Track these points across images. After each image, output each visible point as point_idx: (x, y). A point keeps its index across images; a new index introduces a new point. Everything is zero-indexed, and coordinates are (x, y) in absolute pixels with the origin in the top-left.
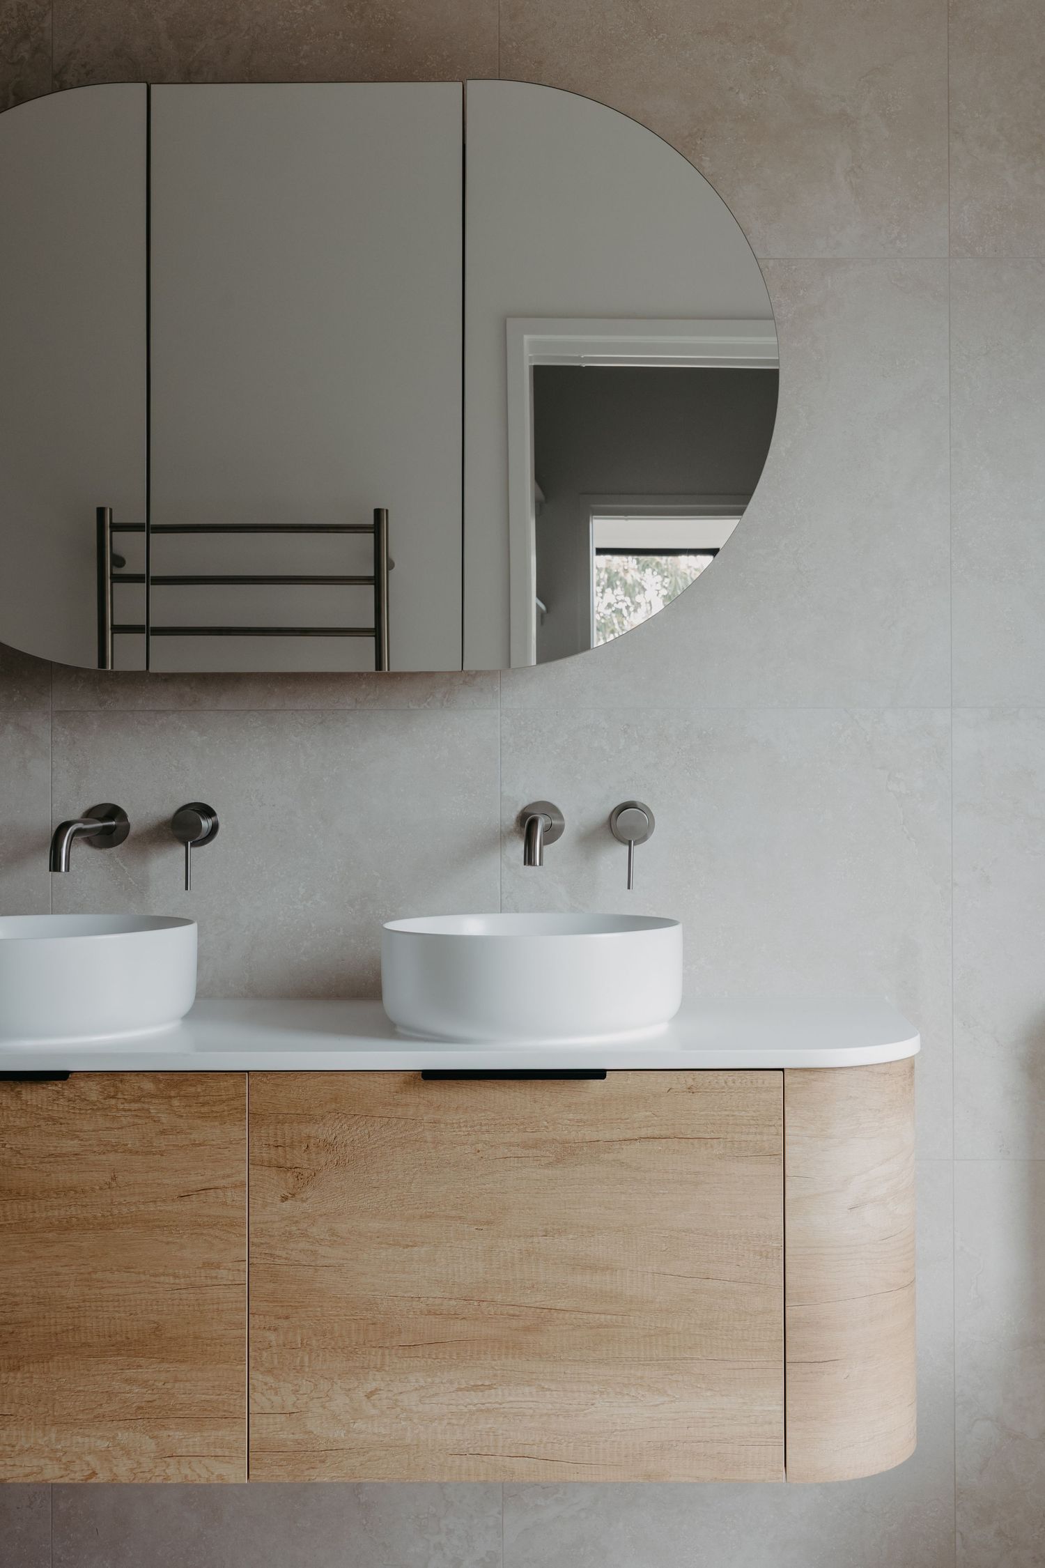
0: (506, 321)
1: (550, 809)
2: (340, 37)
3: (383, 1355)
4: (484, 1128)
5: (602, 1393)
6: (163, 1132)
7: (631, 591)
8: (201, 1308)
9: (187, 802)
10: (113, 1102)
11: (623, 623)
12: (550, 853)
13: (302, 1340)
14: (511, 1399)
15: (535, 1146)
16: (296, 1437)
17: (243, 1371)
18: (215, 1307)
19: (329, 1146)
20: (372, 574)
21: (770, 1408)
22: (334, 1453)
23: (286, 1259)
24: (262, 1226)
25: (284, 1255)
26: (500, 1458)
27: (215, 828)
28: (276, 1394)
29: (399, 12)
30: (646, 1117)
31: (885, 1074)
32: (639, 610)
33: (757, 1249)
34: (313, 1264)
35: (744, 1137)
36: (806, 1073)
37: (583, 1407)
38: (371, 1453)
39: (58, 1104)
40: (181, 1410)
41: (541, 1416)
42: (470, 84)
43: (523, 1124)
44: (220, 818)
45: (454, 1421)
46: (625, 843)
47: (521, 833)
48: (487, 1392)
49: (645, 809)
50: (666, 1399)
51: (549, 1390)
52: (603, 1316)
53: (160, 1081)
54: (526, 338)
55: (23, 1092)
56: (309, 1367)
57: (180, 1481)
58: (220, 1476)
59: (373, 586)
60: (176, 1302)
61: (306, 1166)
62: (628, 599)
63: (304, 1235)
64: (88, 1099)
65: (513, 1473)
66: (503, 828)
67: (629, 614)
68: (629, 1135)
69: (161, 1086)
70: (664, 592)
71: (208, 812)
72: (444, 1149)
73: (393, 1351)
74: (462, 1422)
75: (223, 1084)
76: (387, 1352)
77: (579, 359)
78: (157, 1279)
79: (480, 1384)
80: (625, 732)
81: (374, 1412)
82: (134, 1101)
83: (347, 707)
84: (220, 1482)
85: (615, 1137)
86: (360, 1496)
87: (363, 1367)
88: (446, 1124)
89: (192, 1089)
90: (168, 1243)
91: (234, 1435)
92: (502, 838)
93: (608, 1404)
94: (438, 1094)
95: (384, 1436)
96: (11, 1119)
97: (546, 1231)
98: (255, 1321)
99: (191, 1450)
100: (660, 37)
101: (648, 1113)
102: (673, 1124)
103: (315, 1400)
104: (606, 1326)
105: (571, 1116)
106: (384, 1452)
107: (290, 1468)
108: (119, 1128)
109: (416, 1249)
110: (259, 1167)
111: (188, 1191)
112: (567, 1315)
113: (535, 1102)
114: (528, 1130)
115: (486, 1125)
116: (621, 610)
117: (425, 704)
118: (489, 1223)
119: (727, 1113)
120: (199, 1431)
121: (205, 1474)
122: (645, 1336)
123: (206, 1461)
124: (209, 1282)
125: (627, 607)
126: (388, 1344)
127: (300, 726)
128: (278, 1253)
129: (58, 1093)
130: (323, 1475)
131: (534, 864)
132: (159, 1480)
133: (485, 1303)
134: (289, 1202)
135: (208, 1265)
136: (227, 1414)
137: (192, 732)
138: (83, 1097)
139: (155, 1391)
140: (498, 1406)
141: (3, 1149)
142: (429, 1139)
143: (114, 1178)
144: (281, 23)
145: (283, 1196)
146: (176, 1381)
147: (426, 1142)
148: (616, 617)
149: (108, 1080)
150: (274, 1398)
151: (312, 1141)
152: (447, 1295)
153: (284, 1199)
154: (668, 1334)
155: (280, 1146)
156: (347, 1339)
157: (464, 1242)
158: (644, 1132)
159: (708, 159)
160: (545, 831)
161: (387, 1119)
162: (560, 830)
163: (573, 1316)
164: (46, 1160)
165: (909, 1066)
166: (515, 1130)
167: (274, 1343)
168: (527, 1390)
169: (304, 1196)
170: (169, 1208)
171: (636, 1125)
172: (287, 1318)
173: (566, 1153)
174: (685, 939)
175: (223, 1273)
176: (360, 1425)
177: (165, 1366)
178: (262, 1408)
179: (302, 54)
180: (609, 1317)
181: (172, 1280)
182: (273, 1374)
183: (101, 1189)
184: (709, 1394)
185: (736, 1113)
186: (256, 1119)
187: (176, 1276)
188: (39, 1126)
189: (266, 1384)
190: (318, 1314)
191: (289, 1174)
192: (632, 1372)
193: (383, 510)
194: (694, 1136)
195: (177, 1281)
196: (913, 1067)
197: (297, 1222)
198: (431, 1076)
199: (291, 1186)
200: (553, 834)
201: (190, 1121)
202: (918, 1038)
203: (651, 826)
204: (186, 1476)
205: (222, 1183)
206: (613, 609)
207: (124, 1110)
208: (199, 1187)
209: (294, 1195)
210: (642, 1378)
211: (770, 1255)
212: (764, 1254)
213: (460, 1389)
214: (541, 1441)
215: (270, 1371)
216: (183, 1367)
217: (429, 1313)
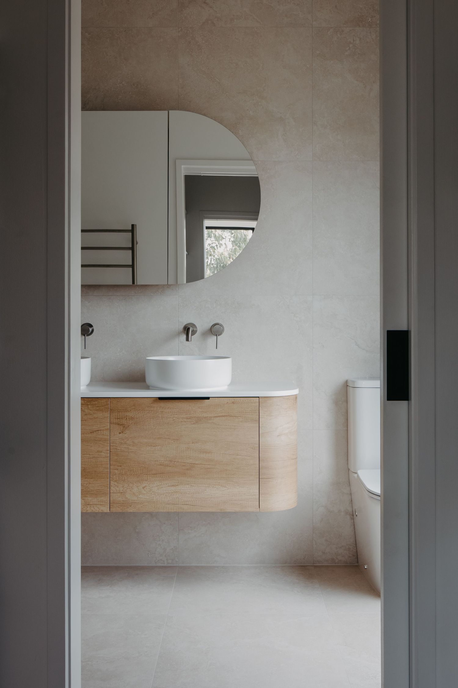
0: (175, 161)
1: (193, 325)
2: (131, 93)
3: (147, 476)
4: (175, 413)
5: (208, 487)
6: (86, 415)
7: (218, 239)
8: (97, 464)
9: (84, 323)
11: (215, 252)
12: (193, 338)
13: (125, 472)
14: (183, 489)
15: (190, 419)
16: (123, 499)
17: (108, 481)
18: (100, 463)
19: (132, 418)
20: (131, 246)
21: (255, 491)
22: (134, 504)
23: (120, 450)
24: (113, 441)
25: (120, 449)
26: (180, 505)
27: (93, 331)
28: (118, 487)
29: (148, 86)
30: (221, 410)
31: (288, 399)
32: (222, 247)
33: (252, 447)
34: (128, 451)
35: (248, 416)
36: (266, 398)
37: (203, 491)
38: (144, 504)
40: (91, 492)
41: (191, 493)
42: (170, 111)
43: (186, 412)
44: (94, 327)
45: (167, 495)
46: (215, 336)
47: (184, 332)
48: (176, 487)
49: (221, 325)
50: (227, 489)
51: (193, 486)
52: (209, 466)
53: (85, 400)
54: (183, 166)
56: (127, 480)
57: (91, 511)
58: (102, 510)
59: (131, 251)
60: (90, 462)
61: (126, 424)
62: (217, 242)
63: (125, 443)
65: (184, 509)
66: (179, 331)
67: (217, 248)
68: (216, 415)
69: (85, 402)
70: (232, 239)
71: (91, 326)
72: (165, 419)
73: (150, 476)
74: (169, 495)
75: (103, 401)
76: (148, 475)
77: (201, 173)
78: (84, 456)
79: (174, 484)
80: (215, 302)
81: (145, 492)
83: (133, 295)
84: (102, 512)
85: (212, 416)
86: (136, 530)
87: (142, 480)
88: (165, 412)
89: (94, 403)
90: (87, 445)
91: (106, 499)
92: (179, 334)
93: (210, 490)
94: (163, 404)
95: (148, 499)
97: (193, 442)
98: (112, 467)
99: (94, 503)
100: (226, 94)
101: (222, 409)
102: (228, 412)
103: (128, 489)
104: (210, 469)
105: (200, 410)
106: (148, 504)
107: (121, 508)
109: (156, 447)
110: (113, 424)
111: (93, 431)
112: (199, 465)
113: (190, 406)
114: (188, 414)
115: (176, 412)
116: (214, 247)
117: (156, 294)
118: (177, 440)
119: (243, 409)
120: (96, 498)
121: (98, 509)
122: (220, 471)
123: (98, 506)
124: (99, 456)
125: (217, 246)
126: (149, 474)
127: (118, 300)
128: (118, 448)
130: (130, 510)
131: (189, 341)
132: (85, 511)
133: (176, 462)
134: (121, 434)
135: (98, 451)
136: (104, 493)
137: (86, 302)
139: (84, 487)
140: (179, 491)
142: (160, 416)
144: (113, 89)
146: (90, 483)
147: (160, 417)
148: (212, 249)
150: (117, 489)
151: (128, 417)
152: (165, 460)
153: (120, 433)
154: (227, 470)
155: (119, 418)
156: (137, 472)
157: (170, 445)
158: (220, 414)
159: (241, 131)
160: (192, 331)
161: (149, 411)
162: (196, 331)
163: (200, 466)
165: (296, 397)
166: (184, 414)
167: (117, 473)
168: (187, 486)
169: (125, 432)
170: (88, 436)
171: (218, 413)
172: (121, 466)
173: (199, 420)
174: (232, 362)
175: (102, 454)
176: (141, 496)
177: (87, 479)
178: (114, 491)
179: (119, 99)
180: (210, 466)
181: (88, 456)
182: (117, 482)
184: (238, 487)
185: (246, 409)
186: (112, 411)
187: (89, 455)
189: (115, 485)
190: (129, 465)
191: (121, 426)
192: (217, 481)
193: (134, 225)
194: (234, 416)
195: (90, 456)
196: (296, 398)
197: (123, 440)
198: (161, 399)
199: (122, 430)
200: (194, 333)
201: (94, 411)
202: (298, 389)
203: (223, 330)
204: (92, 510)
205: (103, 428)
206: (211, 246)
208: (96, 430)
209: (123, 432)
210: (219, 483)
211: (255, 449)
212: (254, 448)
213: (169, 486)
214: (191, 501)
215: (116, 481)
216: (92, 480)
217: (160, 465)
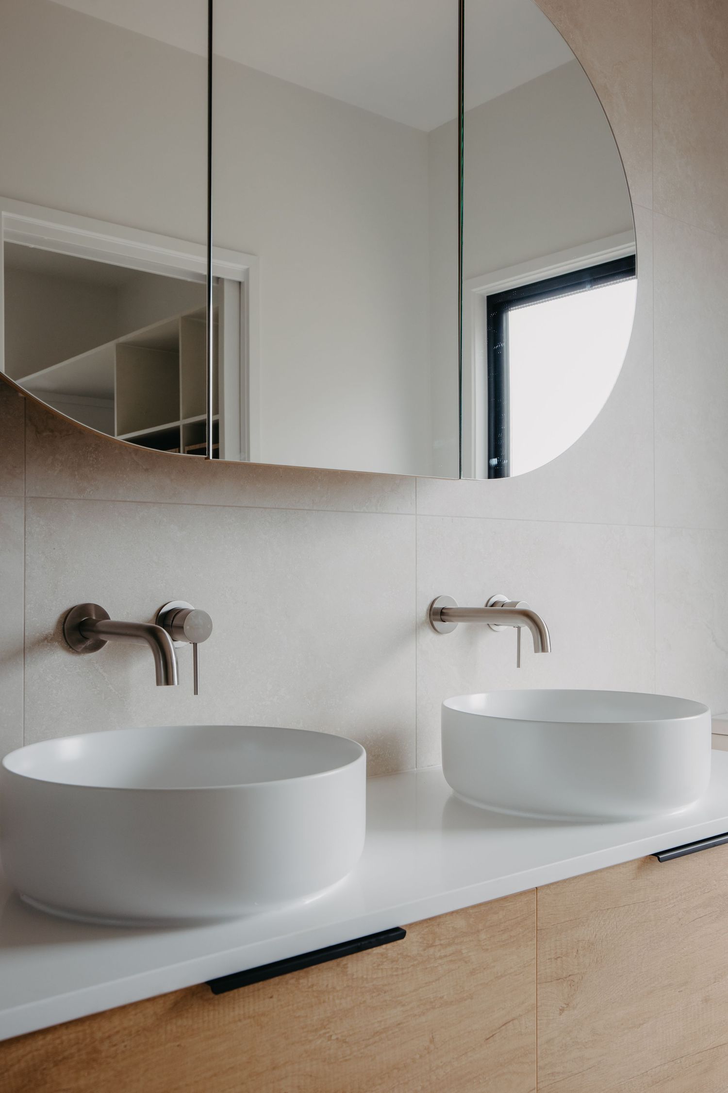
6: (473, 973)
10: (431, 951)
19: (591, 946)
34: (581, 1070)
39: (382, 969)
55: (349, 965)
61: (576, 971)
63: (576, 1043)
64: (409, 954)
82: (449, 945)
94: (657, 873)
96: (337, 1002)
108: (436, 980)
109: (645, 1026)
111: (493, 1031)
118: (686, 983)
129: (382, 955)
133: (684, 1058)
134: (565, 1013)
138: (405, 954)
141: (329, 1042)
142: (652, 918)
143: (432, 1041)
145: (561, 1008)
147: (650, 921)
149: (427, 927)
151: (580, 944)
152: (663, 1061)
153: (562, 1010)
155: (559, 957)
157: (672, 1007)
161: (628, 906)
164: (371, 1041)
169: (575, 1003)
183: (421, 1057)
186: (542, 934)
188: (365, 1002)
191: (565, 984)
197: (570, 1032)
199: (566, 996)
201: (495, 953)
205: (518, 1012)
207: (441, 958)
208: (501, 1023)
209: (568, 1004)
